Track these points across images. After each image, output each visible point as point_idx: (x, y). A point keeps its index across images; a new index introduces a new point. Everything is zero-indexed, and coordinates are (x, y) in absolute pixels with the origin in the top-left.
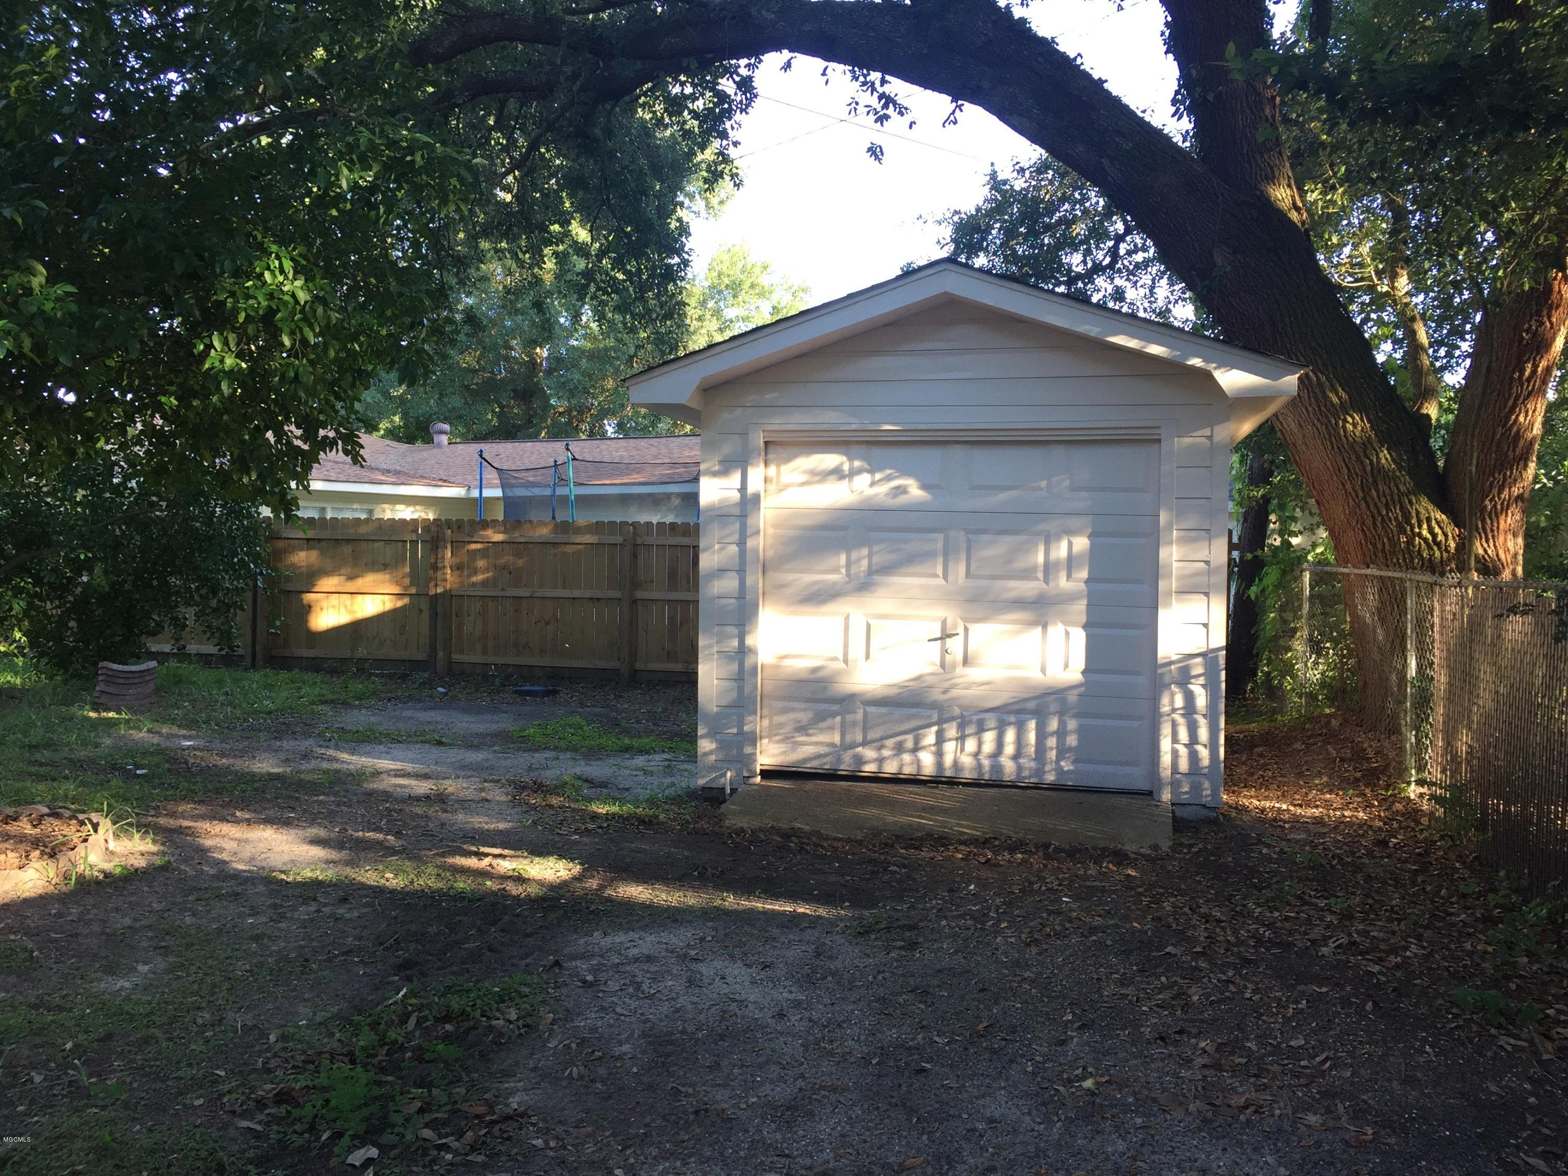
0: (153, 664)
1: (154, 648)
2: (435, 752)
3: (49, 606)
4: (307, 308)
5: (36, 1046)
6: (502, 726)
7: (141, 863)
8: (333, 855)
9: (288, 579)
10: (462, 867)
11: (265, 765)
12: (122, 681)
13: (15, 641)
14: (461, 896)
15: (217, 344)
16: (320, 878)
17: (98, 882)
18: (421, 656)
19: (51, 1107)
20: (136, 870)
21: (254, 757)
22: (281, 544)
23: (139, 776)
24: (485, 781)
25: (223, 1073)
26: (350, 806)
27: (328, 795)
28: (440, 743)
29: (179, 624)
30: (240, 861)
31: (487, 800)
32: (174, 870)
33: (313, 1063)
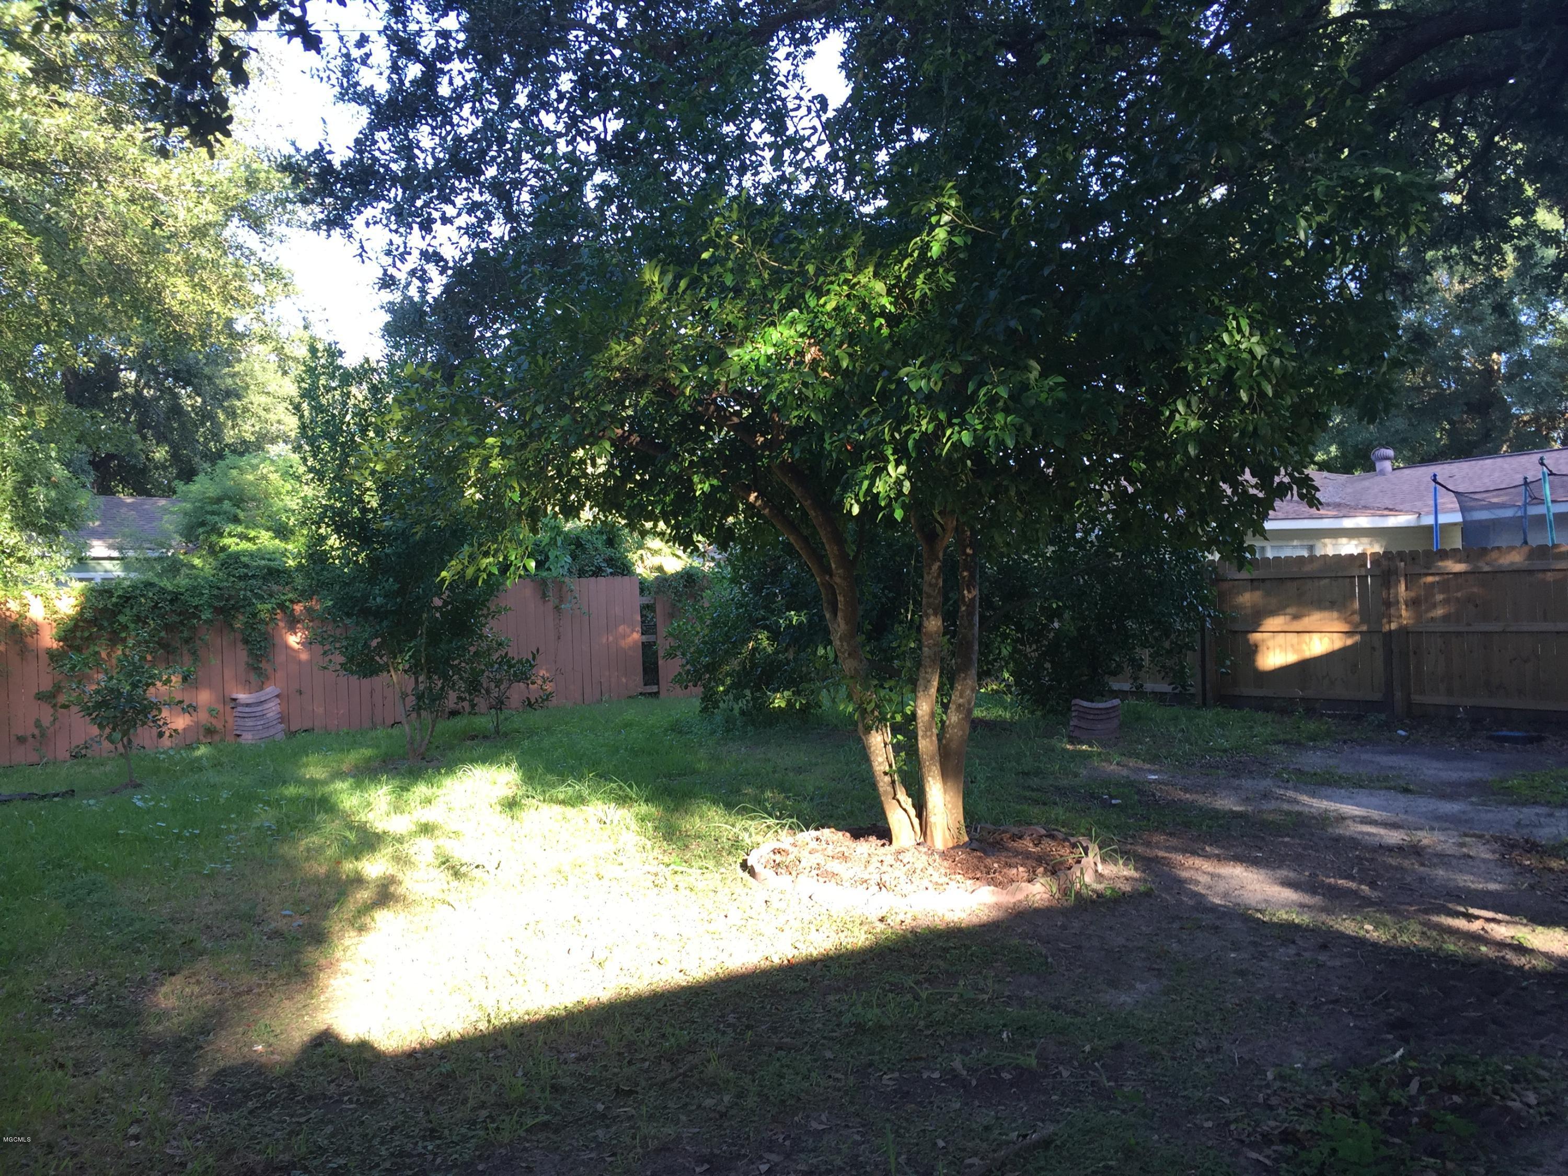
0: (1116, 702)
1: (1116, 686)
2: (1402, 801)
3: (1028, 650)
4: (1264, 362)
5: (1060, 1043)
6: (1478, 775)
7: (1127, 888)
8: (1307, 899)
9: (1234, 620)
10: (1450, 927)
11: (1227, 803)
12: (1091, 717)
13: (1004, 680)
14: (1451, 959)
15: (1181, 408)
16: (1296, 921)
17: (1093, 902)
18: (1377, 696)
19: (1080, 1101)
20: (1124, 894)
21: (1215, 794)
22: (1225, 586)
23: (1115, 805)
24: (1466, 835)
25: (1227, 1101)
26: (1317, 851)
27: (1293, 837)
28: (1406, 791)
29: (1137, 665)
30: (1217, 894)
31: (1470, 857)
32: (1157, 897)
33: (1314, 1108)
